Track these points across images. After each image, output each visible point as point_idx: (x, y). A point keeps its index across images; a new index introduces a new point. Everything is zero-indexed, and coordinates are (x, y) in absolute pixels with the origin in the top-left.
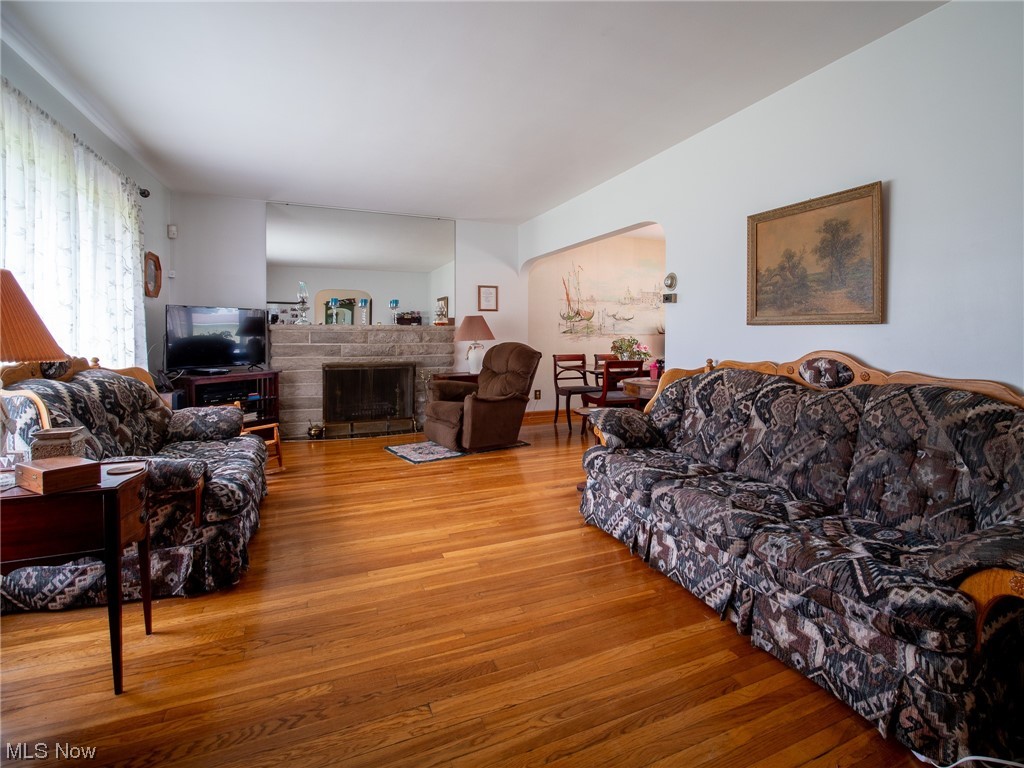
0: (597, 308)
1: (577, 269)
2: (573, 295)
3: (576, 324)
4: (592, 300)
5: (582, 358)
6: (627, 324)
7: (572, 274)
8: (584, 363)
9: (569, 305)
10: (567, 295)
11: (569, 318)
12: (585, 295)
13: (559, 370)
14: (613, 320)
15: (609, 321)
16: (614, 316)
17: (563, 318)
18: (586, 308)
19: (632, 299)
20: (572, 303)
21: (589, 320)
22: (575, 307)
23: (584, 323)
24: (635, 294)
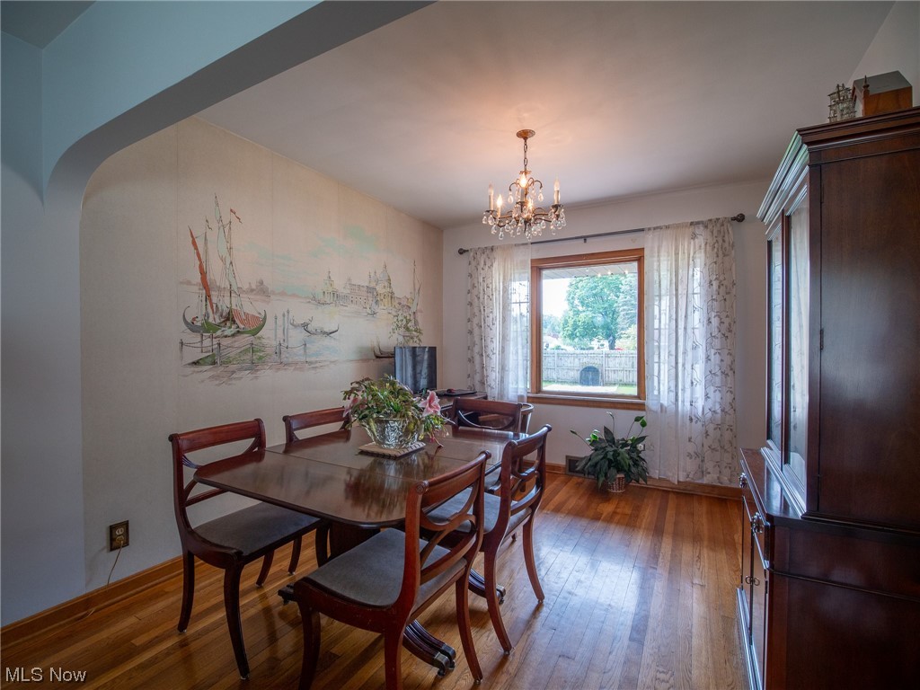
0: (273, 309)
1: (227, 217)
2: (216, 273)
3: (225, 342)
4: (262, 290)
5: (254, 430)
6: (327, 341)
7: (214, 225)
8: (260, 442)
9: (208, 296)
10: (203, 273)
11: (206, 328)
12: (245, 278)
13: (189, 474)
14: (301, 335)
15: (296, 337)
16: (305, 326)
17: (192, 326)
18: (249, 307)
19: (335, 294)
20: (214, 294)
21: (255, 332)
22: (224, 303)
23: (244, 340)
24: (339, 285)
